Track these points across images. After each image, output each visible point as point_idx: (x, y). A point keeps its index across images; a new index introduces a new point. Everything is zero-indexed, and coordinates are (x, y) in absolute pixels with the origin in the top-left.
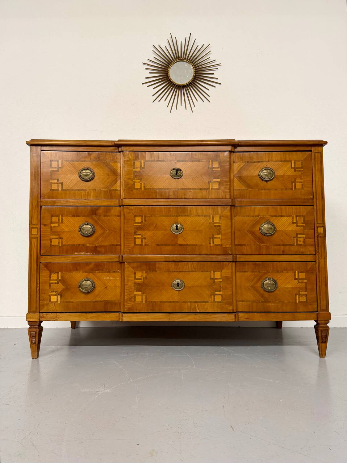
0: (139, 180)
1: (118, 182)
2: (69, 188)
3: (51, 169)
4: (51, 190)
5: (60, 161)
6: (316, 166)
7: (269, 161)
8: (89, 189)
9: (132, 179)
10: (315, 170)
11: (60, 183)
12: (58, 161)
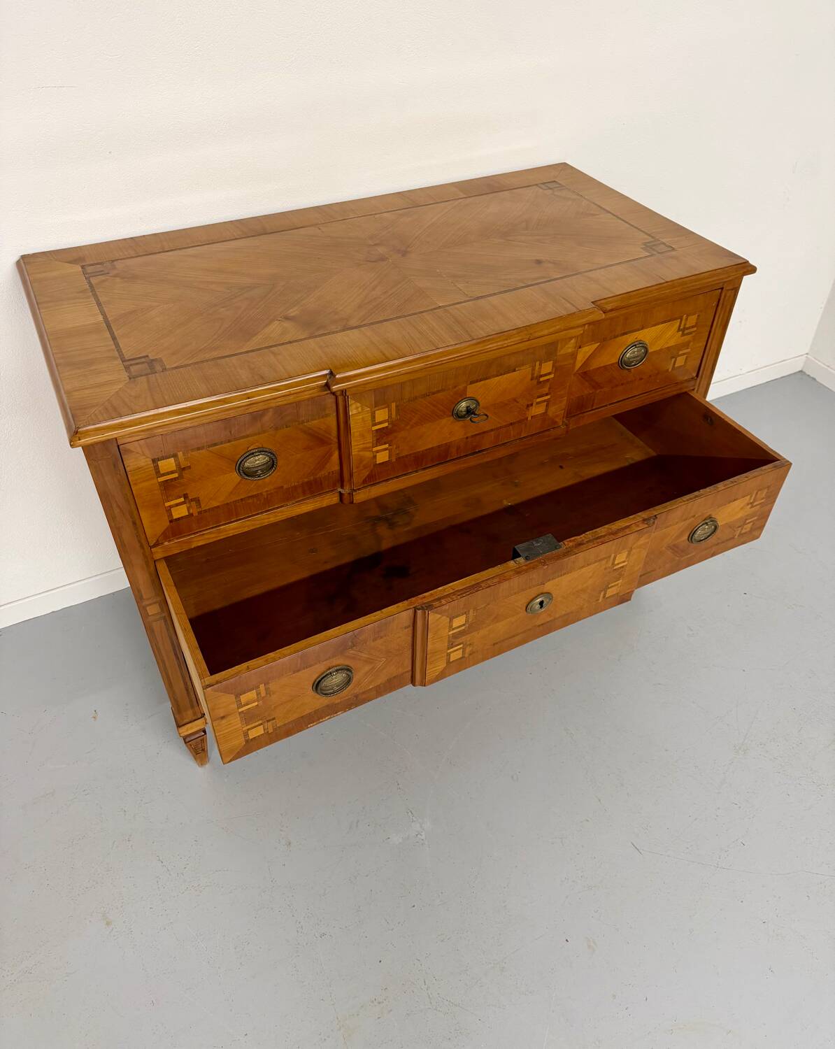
0: (387, 446)
1: (333, 457)
2: (218, 504)
3: (161, 479)
4: (171, 521)
5: (180, 454)
6: (721, 316)
7: (642, 328)
8: (267, 491)
9: (369, 448)
10: (717, 324)
11: (192, 500)
12: (175, 456)
